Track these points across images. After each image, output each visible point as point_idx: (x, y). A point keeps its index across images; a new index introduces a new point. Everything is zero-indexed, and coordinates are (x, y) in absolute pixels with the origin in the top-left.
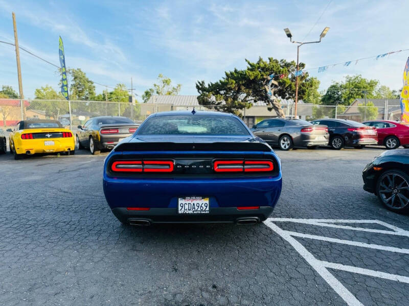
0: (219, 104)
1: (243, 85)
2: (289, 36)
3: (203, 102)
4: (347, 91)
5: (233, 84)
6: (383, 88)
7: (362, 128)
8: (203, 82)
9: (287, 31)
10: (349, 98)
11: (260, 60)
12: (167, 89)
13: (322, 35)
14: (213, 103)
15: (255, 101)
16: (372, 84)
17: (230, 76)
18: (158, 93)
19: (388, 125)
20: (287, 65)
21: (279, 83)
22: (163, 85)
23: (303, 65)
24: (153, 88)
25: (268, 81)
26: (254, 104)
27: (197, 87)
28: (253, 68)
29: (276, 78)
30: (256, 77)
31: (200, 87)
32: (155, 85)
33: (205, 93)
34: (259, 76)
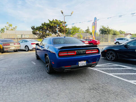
0: (40, 34)
1: (49, 28)
2: (62, 13)
3: (34, 33)
4: (72, 31)
5: (45, 28)
6: (81, 30)
7: (85, 41)
8: (34, 26)
9: (61, 11)
10: (73, 33)
11: (53, 20)
12: (10, 28)
13: (72, 14)
14: (38, 34)
15: (52, 33)
16: (78, 29)
17: (44, 25)
18: (7, 29)
19: (90, 40)
20: (61, 22)
21: (60, 28)
22: (9, 26)
23: (65, 22)
24: (5, 28)
25: (56, 27)
26: (52, 34)
27: (32, 28)
28: (51, 22)
29: (59, 26)
30: (53, 25)
31: (33, 28)
32: (6, 27)
33: (35, 30)
34: (54, 25)
